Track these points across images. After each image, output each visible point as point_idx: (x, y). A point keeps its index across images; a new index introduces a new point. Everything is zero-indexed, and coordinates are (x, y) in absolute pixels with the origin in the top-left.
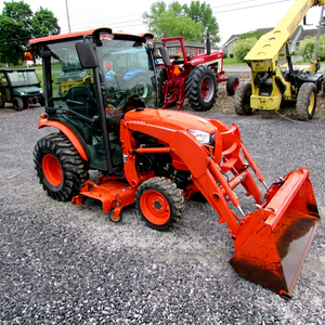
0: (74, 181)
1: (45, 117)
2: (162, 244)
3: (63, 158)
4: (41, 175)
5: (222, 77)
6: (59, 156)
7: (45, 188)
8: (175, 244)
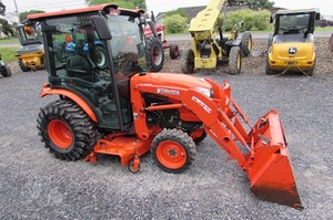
0: (85, 142)
1: (48, 86)
2: (183, 185)
3: (73, 122)
4: (46, 140)
5: (164, 45)
6: (68, 121)
7: (52, 151)
8: (194, 182)
